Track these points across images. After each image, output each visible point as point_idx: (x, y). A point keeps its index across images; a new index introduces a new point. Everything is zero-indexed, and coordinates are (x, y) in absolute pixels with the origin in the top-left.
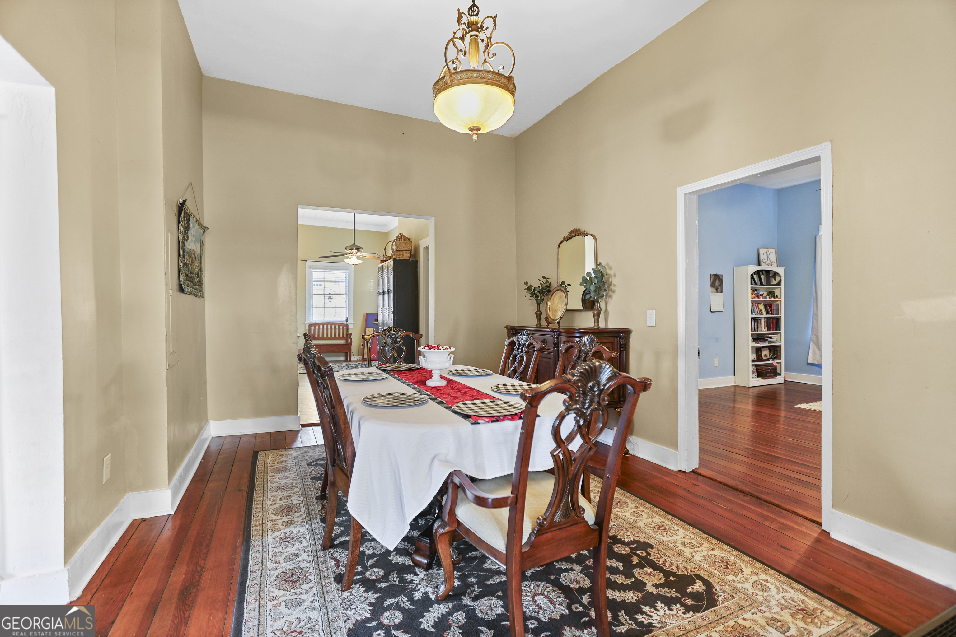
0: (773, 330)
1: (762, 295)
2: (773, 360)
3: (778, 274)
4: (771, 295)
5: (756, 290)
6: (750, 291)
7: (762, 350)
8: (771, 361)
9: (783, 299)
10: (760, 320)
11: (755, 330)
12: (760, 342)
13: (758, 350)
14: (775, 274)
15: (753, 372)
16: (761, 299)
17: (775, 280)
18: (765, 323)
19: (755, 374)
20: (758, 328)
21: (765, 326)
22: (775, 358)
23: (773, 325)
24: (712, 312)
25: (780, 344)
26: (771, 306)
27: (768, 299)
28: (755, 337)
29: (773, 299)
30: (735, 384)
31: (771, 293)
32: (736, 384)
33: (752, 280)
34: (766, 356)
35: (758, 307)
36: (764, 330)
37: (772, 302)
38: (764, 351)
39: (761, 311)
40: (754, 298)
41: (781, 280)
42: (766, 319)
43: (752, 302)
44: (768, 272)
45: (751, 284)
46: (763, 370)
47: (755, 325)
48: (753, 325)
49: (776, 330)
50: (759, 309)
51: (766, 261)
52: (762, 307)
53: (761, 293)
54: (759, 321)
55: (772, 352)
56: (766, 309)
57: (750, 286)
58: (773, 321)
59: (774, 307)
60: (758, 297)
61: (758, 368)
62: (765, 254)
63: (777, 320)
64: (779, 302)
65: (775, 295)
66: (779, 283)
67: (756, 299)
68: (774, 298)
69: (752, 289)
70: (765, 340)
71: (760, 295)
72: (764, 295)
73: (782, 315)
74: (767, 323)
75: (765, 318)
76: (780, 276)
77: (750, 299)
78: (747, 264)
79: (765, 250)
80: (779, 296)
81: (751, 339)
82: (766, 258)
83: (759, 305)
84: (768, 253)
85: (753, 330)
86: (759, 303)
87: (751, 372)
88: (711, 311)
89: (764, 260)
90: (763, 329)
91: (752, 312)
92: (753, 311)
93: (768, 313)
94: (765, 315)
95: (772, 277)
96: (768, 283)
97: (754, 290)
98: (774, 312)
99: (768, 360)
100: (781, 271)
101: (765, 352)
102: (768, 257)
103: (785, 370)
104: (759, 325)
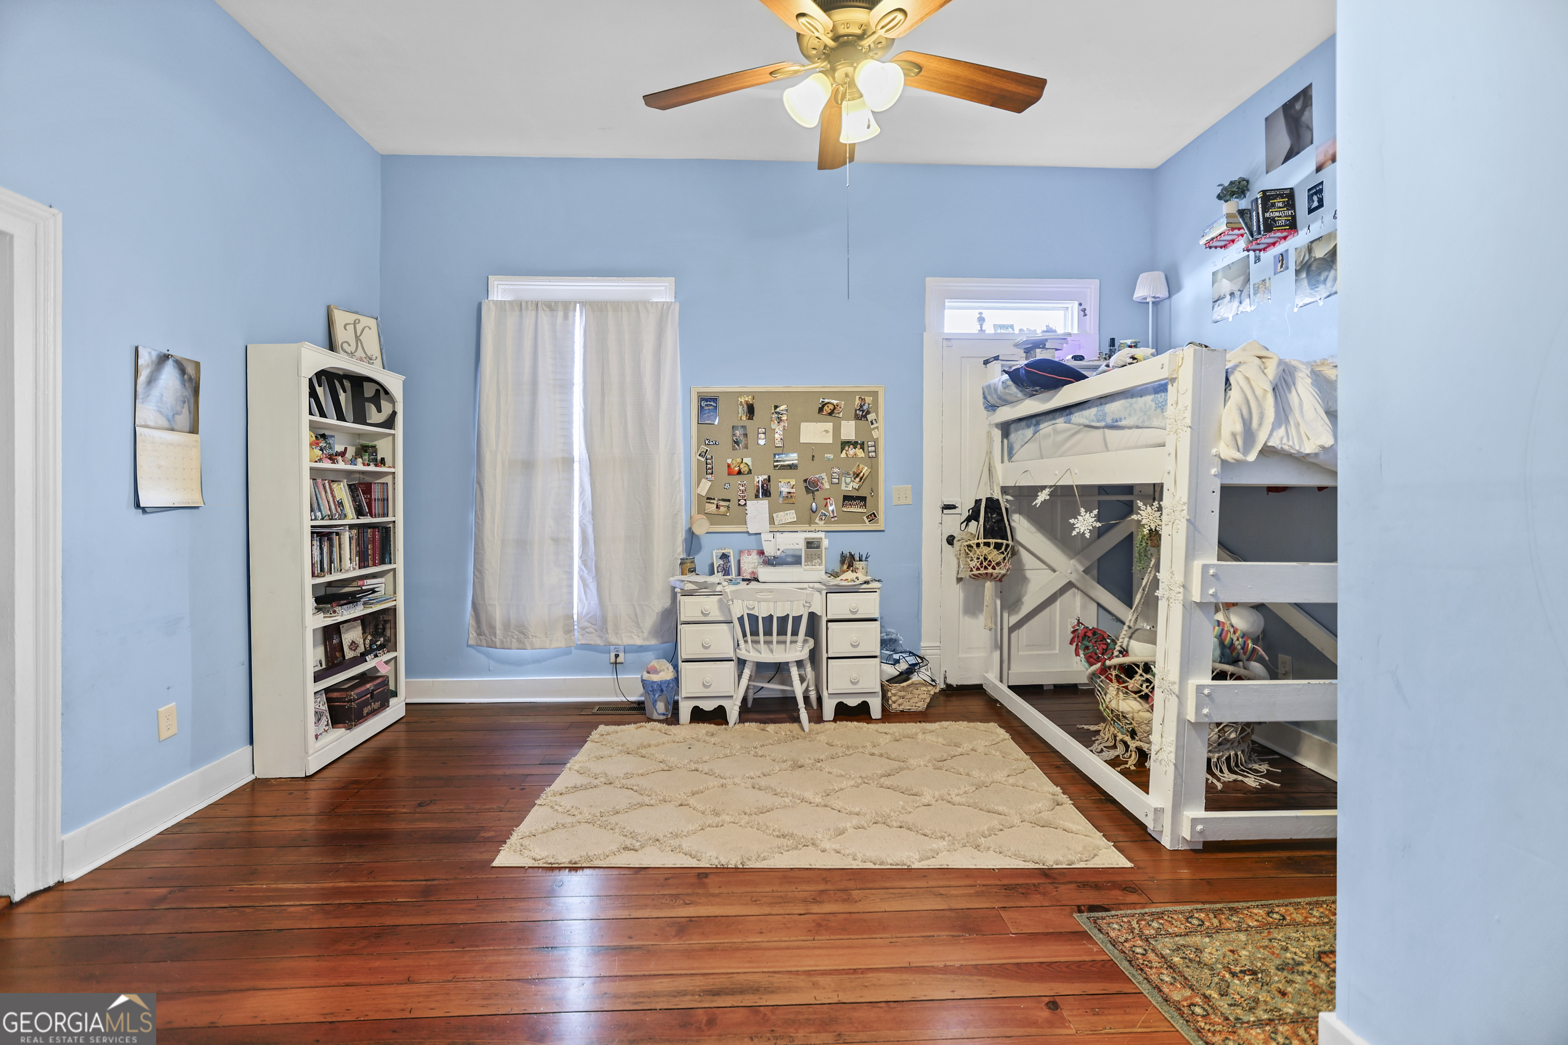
0: (374, 565)
1: (343, 454)
2: (376, 656)
3: (387, 392)
4: (366, 457)
5: (323, 436)
6: (307, 436)
7: (343, 628)
8: (371, 663)
9: (399, 470)
10: (337, 534)
11: (322, 569)
12: (338, 609)
13: (330, 634)
14: (382, 392)
15: (318, 715)
16: (341, 465)
17: (379, 410)
18: (354, 542)
19: (326, 718)
20: (331, 561)
21: (354, 552)
22: (382, 647)
23: (374, 549)
24: (144, 510)
25: (394, 603)
26: (367, 489)
27: (360, 467)
28: (322, 593)
29: (372, 468)
30: (252, 777)
31: (366, 450)
32: (261, 773)
33: (312, 400)
34: (354, 645)
35: (332, 491)
36: (349, 569)
37: (368, 479)
38: (347, 630)
39: (340, 504)
40: (320, 460)
41: (394, 414)
42: (354, 532)
43: (315, 474)
44: (357, 382)
45: (311, 413)
46: (350, 701)
47: (322, 553)
48: (317, 552)
49: (383, 562)
50: (334, 497)
51: (353, 348)
52: (342, 492)
53: (339, 448)
54: (335, 539)
55: (371, 629)
56: (355, 498)
57: (306, 418)
58: (374, 535)
59: (376, 493)
60: (332, 458)
61: (335, 695)
62: (350, 328)
63: (385, 533)
64: (388, 479)
65: (379, 458)
66: (390, 423)
67: (327, 465)
68: (376, 465)
69: (313, 426)
70: (352, 599)
71: (338, 454)
72: (349, 455)
73: (398, 516)
74: (358, 544)
75: (351, 527)
76: (392, 401)
77: (307, 465)
78: (298, 339)
79: (351, 317)
80: (388, 461)
81: (310, 602)
82: (353, 342)
83: (335, 486)
84: (359, 328)
85: (318, 570)
86: (334, 477)
87: (311, 718)
88: (137, 505)
89: (345, 346)
90: (347, 563)
91: (312, 510)
92: (315, 506)
93: (359, 512)
94: (351, 518)
95: (370, 400)
96: (361, 418)
97: (321, 436)
98: (377, 507)
99: (361, 659)
100: (394, 383)
101: (352, 636)
102: (357, 338)
103: (408, 674)
104: (336, 550)
